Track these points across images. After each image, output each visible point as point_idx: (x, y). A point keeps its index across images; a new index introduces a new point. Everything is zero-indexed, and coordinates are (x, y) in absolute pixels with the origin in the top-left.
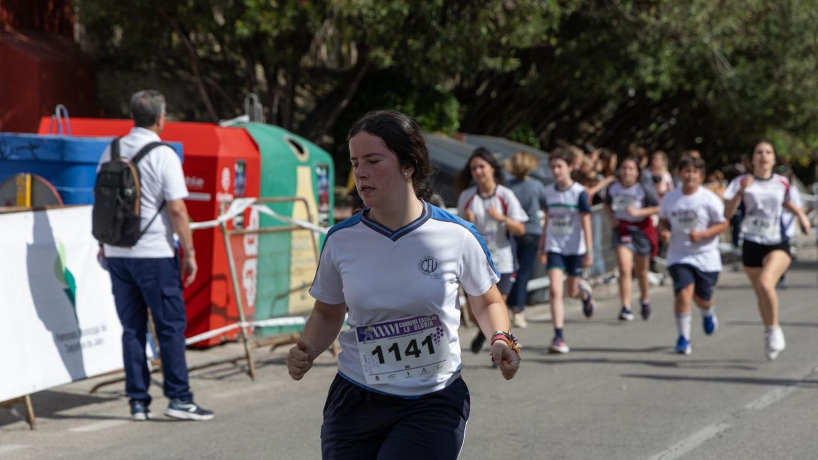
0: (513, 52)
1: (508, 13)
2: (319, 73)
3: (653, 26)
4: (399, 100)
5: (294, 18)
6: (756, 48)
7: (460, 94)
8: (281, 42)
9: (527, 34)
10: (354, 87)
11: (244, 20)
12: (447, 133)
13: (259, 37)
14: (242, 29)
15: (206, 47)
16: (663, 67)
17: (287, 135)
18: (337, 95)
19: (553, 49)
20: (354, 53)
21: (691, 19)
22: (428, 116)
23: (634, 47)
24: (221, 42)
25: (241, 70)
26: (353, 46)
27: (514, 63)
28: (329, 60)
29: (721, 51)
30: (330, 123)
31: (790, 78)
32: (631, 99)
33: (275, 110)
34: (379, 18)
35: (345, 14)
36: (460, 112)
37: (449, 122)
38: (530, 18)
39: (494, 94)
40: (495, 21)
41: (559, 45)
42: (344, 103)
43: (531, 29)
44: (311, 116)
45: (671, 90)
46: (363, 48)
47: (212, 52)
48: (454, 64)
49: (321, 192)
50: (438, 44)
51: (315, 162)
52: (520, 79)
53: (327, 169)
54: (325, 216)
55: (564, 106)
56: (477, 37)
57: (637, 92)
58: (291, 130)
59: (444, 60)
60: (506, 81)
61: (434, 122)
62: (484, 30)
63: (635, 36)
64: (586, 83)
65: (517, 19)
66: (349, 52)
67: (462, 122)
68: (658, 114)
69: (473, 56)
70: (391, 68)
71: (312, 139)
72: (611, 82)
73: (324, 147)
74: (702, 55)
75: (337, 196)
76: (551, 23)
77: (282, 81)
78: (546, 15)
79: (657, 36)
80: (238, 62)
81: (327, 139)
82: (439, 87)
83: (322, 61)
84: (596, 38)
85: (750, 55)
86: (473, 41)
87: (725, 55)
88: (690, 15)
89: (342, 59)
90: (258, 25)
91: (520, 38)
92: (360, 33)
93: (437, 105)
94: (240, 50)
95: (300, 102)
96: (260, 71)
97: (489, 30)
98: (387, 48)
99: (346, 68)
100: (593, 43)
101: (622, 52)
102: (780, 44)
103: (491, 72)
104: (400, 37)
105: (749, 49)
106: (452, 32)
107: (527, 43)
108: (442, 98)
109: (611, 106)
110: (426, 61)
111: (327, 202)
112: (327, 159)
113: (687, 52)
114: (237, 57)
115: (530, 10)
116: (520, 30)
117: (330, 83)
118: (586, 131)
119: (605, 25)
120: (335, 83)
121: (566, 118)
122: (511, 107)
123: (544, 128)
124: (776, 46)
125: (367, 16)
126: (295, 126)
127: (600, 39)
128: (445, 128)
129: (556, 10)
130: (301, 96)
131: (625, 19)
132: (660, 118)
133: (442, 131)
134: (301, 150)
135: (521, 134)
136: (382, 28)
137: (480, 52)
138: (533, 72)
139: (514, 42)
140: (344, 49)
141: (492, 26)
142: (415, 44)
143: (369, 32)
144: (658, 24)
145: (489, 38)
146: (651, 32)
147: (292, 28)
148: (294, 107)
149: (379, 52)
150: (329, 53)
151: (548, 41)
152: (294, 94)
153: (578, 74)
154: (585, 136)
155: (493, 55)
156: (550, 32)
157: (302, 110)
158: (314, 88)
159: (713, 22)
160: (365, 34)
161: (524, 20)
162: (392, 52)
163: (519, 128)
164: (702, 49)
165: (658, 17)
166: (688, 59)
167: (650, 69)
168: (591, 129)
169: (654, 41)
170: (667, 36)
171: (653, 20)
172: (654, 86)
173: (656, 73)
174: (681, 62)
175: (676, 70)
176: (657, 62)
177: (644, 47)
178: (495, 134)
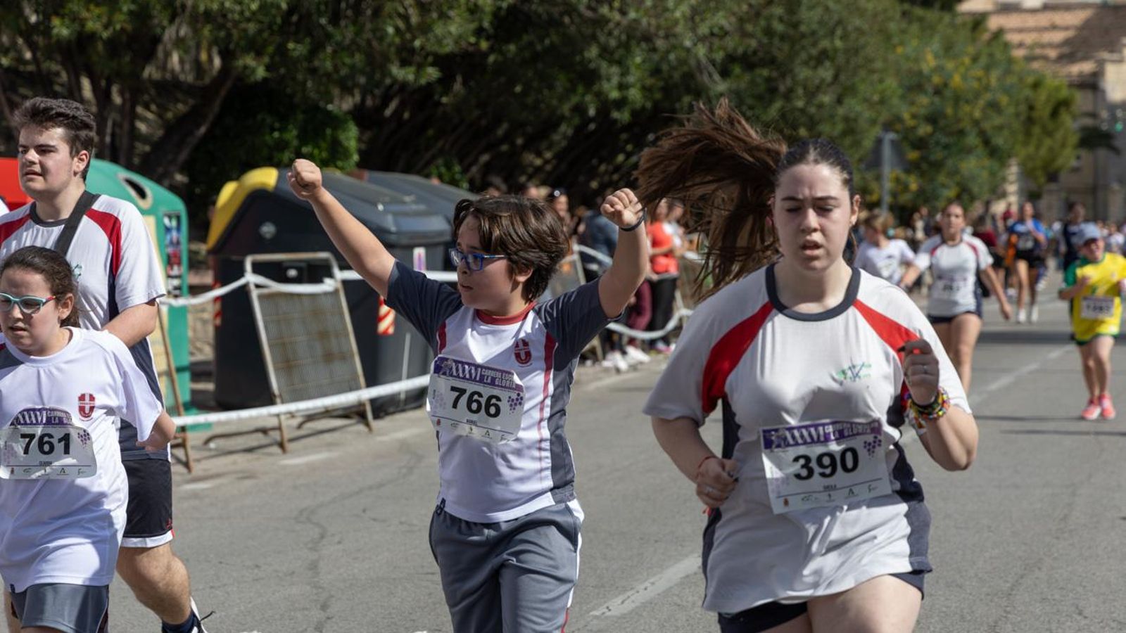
0: (430, 59)
1: (422, 6)
2: (168, 88)
3: (618, 24)
4: (277, 125)
5: (131, 13)
6: (755, 53)
7: (361, 116)
8: (113, 46)
9: (450, 33)
10: (216, 107)
11: (62, 17)
12: (341, 169)
13: (84, 40)
14: (61, 29)
15: (12, 54)
16: (631, 79)
17: (123, 174)
18: (193, 117)
19: (485, 55)
20: (217, 62)
21: (667, 15)
22: (317, 146)
23: (593, 52)
24: (33, 46)
25: (62, 85)
26: (215, 50)
27: (432, 73)
28: (183, 70)
29: (707, 57)
30: (184, 156)
31: (800, 91)
32: (591, 120)
33: (108, 139)
34: (247, 14)
35: (202, 8)
36: (359, 140)
37: (346, 154)
38: (452, 13)
39: (406, 115)
40: (405, 18)
41: (492, 49)
42: (203, 130)
43: (453, 29)
44: (158, 146)
45: (643, 108)
46: (227, 55)
47: (20, 60)
48: (352, 76)
49: (170, 250)
50: (329, 49)
51: (163, 209)
52: (441, 97)
53: (178, 218)
54: (176, 282)
55: (500, 132)
56: (381, 39)
57: (598, 111)
58: (129, 167)
59: (337, 70)
60: (422, 97)
61: (324, 155)
62: (390, 30)
63: (594, 38)
64: (530, 100)
65: (435, 15)
66: (210, 60)
67: (360, 152)
68: (627, 142)
69: (376, 63)
70: (265, 80)
71: (159, 180)
72: (563, 99)
73: (174, 189)
74: (682, 62)
75: (192, 254)
76: (481, 20)
77: (117, 100)
78: (474, 10)
79: (624, 37)
80: (57, 74)
81: (179, 178)
82: (330, 107)
83: (173, 71)
84: (541, 40)
85: (748, 62)
86: (375, 44)
87: (713, 62)
88: (666, 10)
89: (199, 68)
90: (82, 22)
91: (439, 42)
92: (222, 34)
93: (329, 132)
94: (59, 58)
95: (142, 127)
96: (86, 84)
97: (397, 30)
98: (259, 54)
99: (207, 80)
100: (539, 47)
101: (578, 58)
102: (786, 47)
103: (403, 86)
104: (278, 39)
105: (745, 54)
106: (346, 33)
107: (449, 47)
108: (335, 122)
109: (565, 129)
110: (313, 71)
111: (179, 264)
112: (178, 205)
113: (664, 58)
114: (55, 67)
115: (453, 3)
116: (439, 30)
117: (185, 103)
118: (531, 165)
119: (554, 23)
120: (191, 102)
121: (505, 148)
122: (431, 132)
123: (475, 161)
124: (780, 51)
125: (232, 11)
126: (136, 161)
127: (547, 42)
128: (340, 163)
130: (144, 120)
131: (580, 15)
132: (629, 147)
133: (337, 167)
134: (142, 193)
135: (443, 170)
136: (252, 27)
137: (387, 59)
138: (458, 86)
139: (432, 46)
140: (204, 56)
141: (401, 24)
142: (296, 49)
143: (235, 32)
144: (625, 22)
145: (397, 40)
146: (616, 33)
147: (129, 27)
148: (134, 135)
149: (249, 60)
150: (182, 61)
151: (477, 44)
152: (134, 116)
153: (518, 89)
154: (530, 170)
155: (404, 63)
156: (479, 32)
157: (145, 139)
158: (162, 109)
159: (697, 19)
160: (229, 35)
161: (443, 16)
162: (266, 59)
163: (440, 161)
164: (683, 54)
165: (623, 12)
166: (665, 67)
167: (615, 80)
168: (538, 162)
169: (620, 45)
170: (636, 36)
171: (617, 16)
172: (620, 104)
173: (622, 87)
174: (656, 72)
175: (649, 82)
176: (624, 73)
177: (605, 52)
178: (407, 170)
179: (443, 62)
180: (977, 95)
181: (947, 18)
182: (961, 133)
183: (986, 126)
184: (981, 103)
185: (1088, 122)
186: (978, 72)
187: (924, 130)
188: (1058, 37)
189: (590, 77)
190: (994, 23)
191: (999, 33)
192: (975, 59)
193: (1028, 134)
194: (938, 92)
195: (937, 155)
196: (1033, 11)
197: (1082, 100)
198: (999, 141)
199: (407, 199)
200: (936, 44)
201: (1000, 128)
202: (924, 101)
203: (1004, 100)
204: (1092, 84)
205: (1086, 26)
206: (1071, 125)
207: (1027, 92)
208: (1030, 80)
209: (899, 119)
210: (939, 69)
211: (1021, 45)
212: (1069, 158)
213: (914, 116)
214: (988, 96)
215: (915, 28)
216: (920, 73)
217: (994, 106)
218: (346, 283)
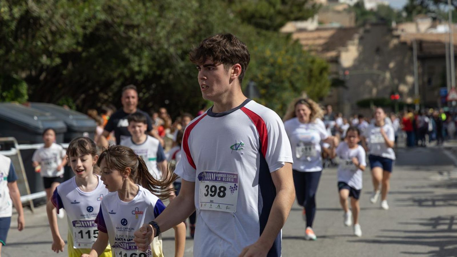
0: (57, 55)
1: (53, 33)
3: (136, 39)
7: (29, 80)
9: (64, 45)
12: (20, 102)
19: (80, 53)
21: (157, 35)
22: (9, 92)
23: (126, 51)
27: (58, 61)
29: (175, 52)
32: (128, 79)
36: (28, 90)
37: (22, 96)
38: (65, 36)
40: (46, 38)
41: (83, 51)
43: (66, 42)
45: (149, 74)
48: (24, 63)
50: (13, 52)
52: (63, 70)
56: (35, 47)
57: (130, 76)
59: (16, 60)
60: (55, 71)
61: (13, 96)
62: (39, 43)
63: (126, 45)
64: (100, 72)
65: (58, 37)
67: (29, 95)
69: (34, 57)
72: (114, 71)
74: (165, 55)
76: (78, 39)
78: (75, 34)
79: (139, 45)
82: (15, 76)
84: (105, 46)
86: (33, 50)
87: (177, 54)
88: (156, 33)
91: (60, 47)
93: (14, 87)
97: (43, 43)
100: (103, 50)
101: (120, 54)
103: (46, 67)
106: (21, 44)
107: (64, 50)
109: (116, 84)
110: (7, 61)
113: (157, 53)
115: (66, 32)
116: (60, 42)
118: (103, 98)
119: (109, 39)
121: (91, 92)
122: (59, 85)
123: (79, 97)
127: (107, 47)
128: (19, 99)
129: (80, 31)
131: (120, 36)
133: (17, 101)
135: (64, 101)
137: (38, 55)
138: (70, 66)
139: (57, 50)
141: (44, 40)
144: (139, 38)
145: (42, 47)
146: (136, 43)
151: (77, 49)
153: (95, 67)
154: (102, 101)
156: (78, 44)
159: (169, 36)
161: (62, 37)
163: (63, 98)
164: (164, 51)
165: (138, 34)
166: (157, 57)
167: (137, 63)
168: (106, 97)
169: (138, 47)
170: (145, 44)
171: (136, 36)
172: (139, 72)
173: (140, 65)
174: (153, 59)
175: (151, 63)
176: (141, 59)
177: (132, 51)
178: (49, 102)
179: (62, 56)
180: (288, 66)
181: (276, 35)
182: (282, 82)
183: (293, 79)
184: (290, 70)
185: (334, 76)
186: (288, 56)
187: (267, 81)
188: (321, 42)
189: (126, 62)
190: (295, 36)
191: (297, 41)
192: (287, 51)
193: (310, 81)
194: (273, 65)
195: (272, 91)
196: (312, 31)
197: (332, 67)
198: (298, 85)
199: (48, 114)
200: (271, 46)
201: (298, 80)
202: (267, 69)
203: (299, 68)
204: (336, 61)
205: (332, 37)
206: (327, 78)
207: (309, 65)
208: (310, 59)
209: (256, 77)
210: (272, 56)
211: (307, 45)
212: (327, 91)
213: (263, 75)
214: (293, 67)
215: (262, 39)
216: (264, 58)
217: (295, 71)
218: (22, 151)
